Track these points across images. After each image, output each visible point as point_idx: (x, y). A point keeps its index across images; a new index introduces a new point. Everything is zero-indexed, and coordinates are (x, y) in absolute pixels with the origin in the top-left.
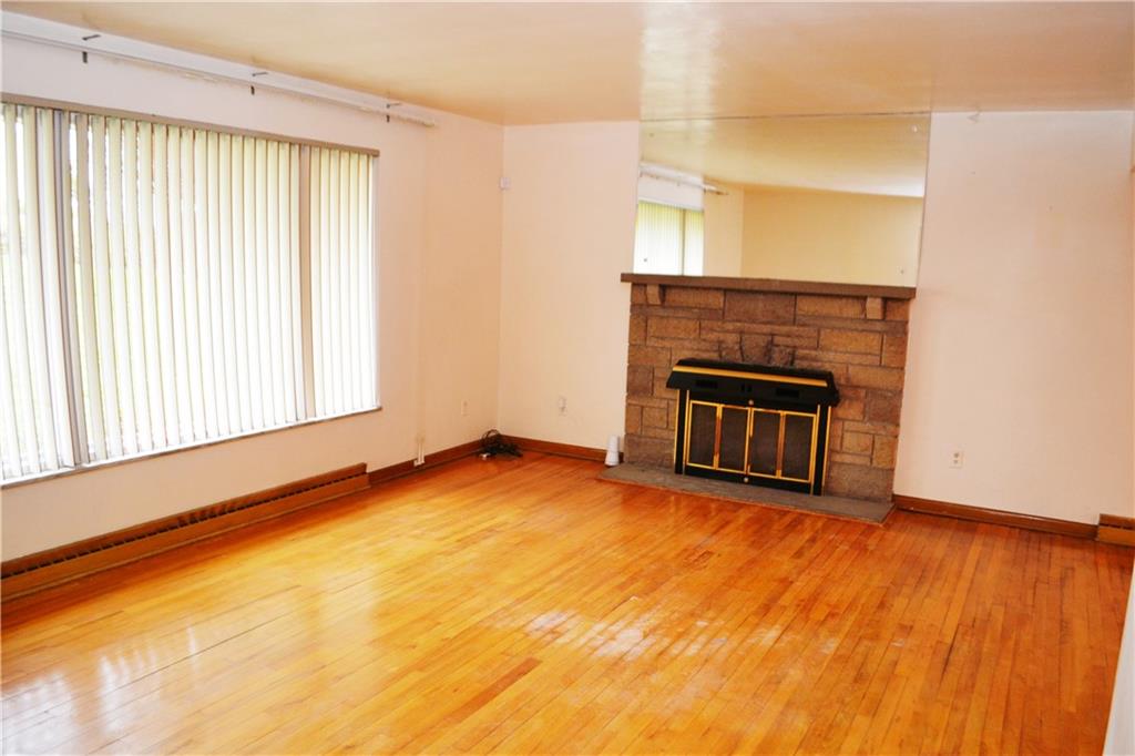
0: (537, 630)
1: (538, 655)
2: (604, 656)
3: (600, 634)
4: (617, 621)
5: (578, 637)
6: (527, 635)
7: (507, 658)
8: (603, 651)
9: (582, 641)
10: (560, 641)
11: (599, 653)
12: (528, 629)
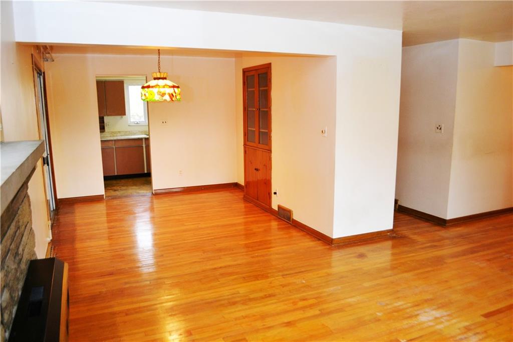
0: (478, 333)
1: (483, 319)
2: (446, 311)
3: (442, 322)
4: (427, 328)
5: (456, 323)
6: (485, 332)
7: (499, 321)
8: (445, 314)
9: (454, 321)
10: (466, 324)
11: (449, 313)
12: (484, 335)
